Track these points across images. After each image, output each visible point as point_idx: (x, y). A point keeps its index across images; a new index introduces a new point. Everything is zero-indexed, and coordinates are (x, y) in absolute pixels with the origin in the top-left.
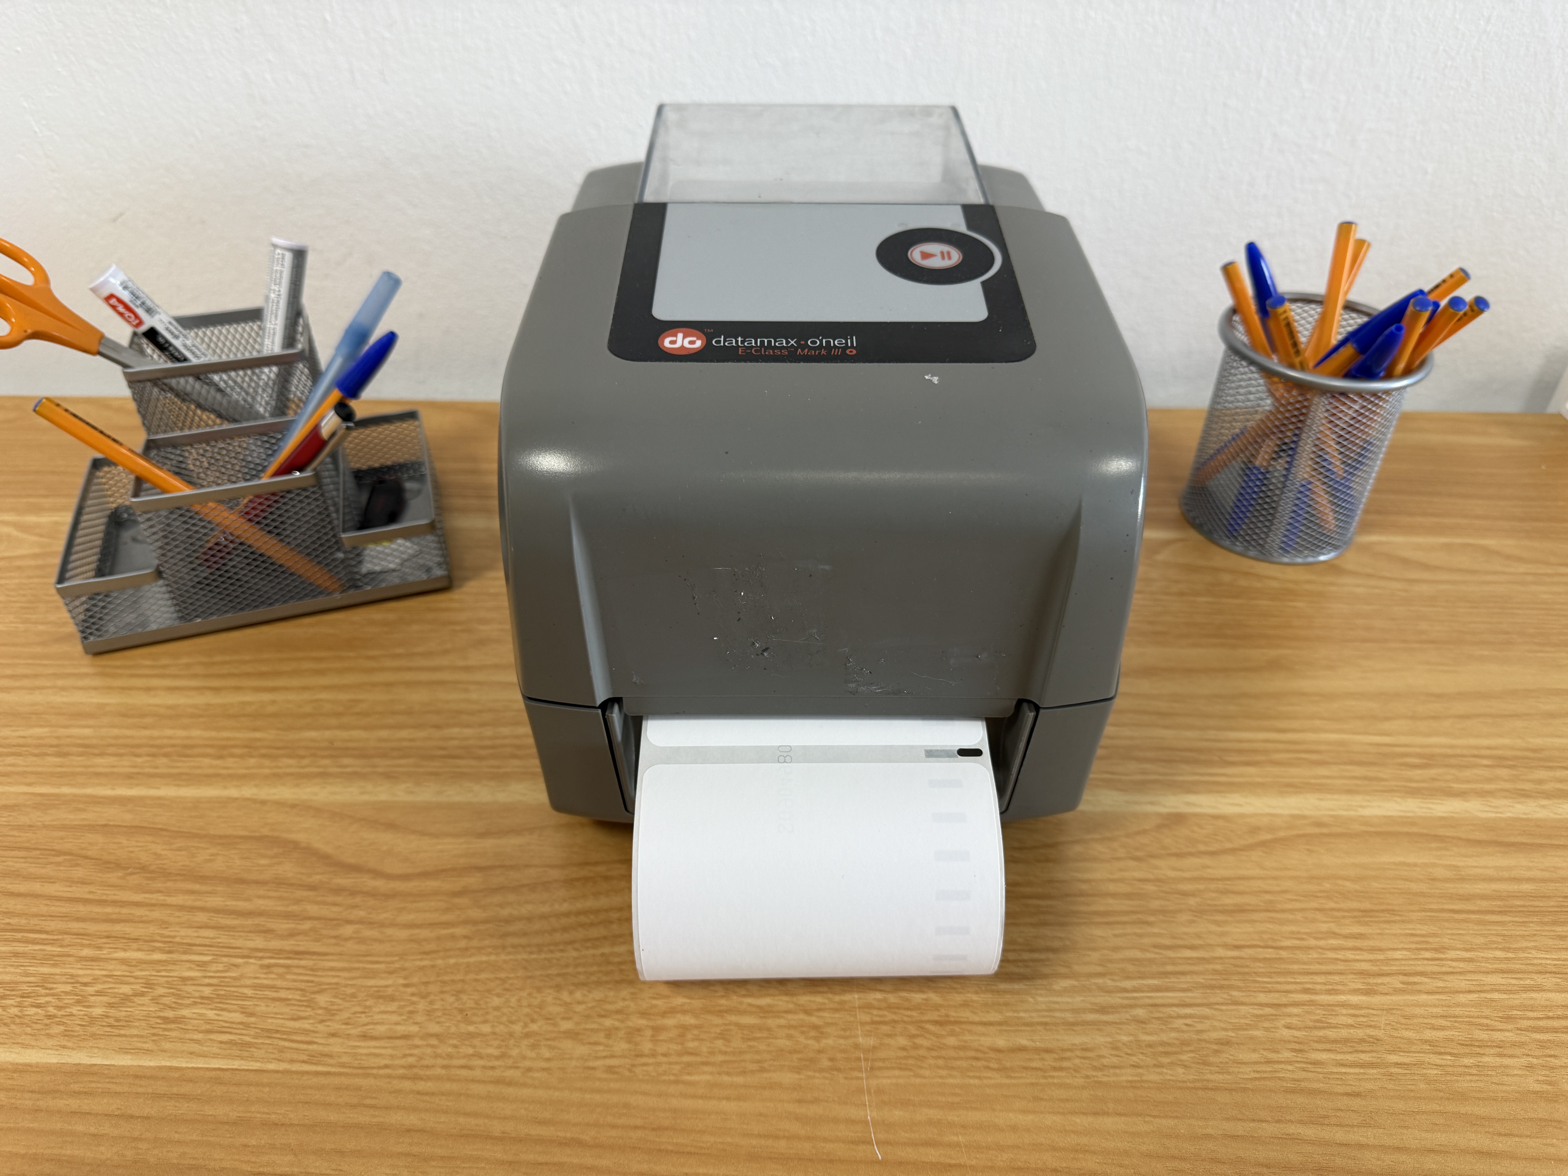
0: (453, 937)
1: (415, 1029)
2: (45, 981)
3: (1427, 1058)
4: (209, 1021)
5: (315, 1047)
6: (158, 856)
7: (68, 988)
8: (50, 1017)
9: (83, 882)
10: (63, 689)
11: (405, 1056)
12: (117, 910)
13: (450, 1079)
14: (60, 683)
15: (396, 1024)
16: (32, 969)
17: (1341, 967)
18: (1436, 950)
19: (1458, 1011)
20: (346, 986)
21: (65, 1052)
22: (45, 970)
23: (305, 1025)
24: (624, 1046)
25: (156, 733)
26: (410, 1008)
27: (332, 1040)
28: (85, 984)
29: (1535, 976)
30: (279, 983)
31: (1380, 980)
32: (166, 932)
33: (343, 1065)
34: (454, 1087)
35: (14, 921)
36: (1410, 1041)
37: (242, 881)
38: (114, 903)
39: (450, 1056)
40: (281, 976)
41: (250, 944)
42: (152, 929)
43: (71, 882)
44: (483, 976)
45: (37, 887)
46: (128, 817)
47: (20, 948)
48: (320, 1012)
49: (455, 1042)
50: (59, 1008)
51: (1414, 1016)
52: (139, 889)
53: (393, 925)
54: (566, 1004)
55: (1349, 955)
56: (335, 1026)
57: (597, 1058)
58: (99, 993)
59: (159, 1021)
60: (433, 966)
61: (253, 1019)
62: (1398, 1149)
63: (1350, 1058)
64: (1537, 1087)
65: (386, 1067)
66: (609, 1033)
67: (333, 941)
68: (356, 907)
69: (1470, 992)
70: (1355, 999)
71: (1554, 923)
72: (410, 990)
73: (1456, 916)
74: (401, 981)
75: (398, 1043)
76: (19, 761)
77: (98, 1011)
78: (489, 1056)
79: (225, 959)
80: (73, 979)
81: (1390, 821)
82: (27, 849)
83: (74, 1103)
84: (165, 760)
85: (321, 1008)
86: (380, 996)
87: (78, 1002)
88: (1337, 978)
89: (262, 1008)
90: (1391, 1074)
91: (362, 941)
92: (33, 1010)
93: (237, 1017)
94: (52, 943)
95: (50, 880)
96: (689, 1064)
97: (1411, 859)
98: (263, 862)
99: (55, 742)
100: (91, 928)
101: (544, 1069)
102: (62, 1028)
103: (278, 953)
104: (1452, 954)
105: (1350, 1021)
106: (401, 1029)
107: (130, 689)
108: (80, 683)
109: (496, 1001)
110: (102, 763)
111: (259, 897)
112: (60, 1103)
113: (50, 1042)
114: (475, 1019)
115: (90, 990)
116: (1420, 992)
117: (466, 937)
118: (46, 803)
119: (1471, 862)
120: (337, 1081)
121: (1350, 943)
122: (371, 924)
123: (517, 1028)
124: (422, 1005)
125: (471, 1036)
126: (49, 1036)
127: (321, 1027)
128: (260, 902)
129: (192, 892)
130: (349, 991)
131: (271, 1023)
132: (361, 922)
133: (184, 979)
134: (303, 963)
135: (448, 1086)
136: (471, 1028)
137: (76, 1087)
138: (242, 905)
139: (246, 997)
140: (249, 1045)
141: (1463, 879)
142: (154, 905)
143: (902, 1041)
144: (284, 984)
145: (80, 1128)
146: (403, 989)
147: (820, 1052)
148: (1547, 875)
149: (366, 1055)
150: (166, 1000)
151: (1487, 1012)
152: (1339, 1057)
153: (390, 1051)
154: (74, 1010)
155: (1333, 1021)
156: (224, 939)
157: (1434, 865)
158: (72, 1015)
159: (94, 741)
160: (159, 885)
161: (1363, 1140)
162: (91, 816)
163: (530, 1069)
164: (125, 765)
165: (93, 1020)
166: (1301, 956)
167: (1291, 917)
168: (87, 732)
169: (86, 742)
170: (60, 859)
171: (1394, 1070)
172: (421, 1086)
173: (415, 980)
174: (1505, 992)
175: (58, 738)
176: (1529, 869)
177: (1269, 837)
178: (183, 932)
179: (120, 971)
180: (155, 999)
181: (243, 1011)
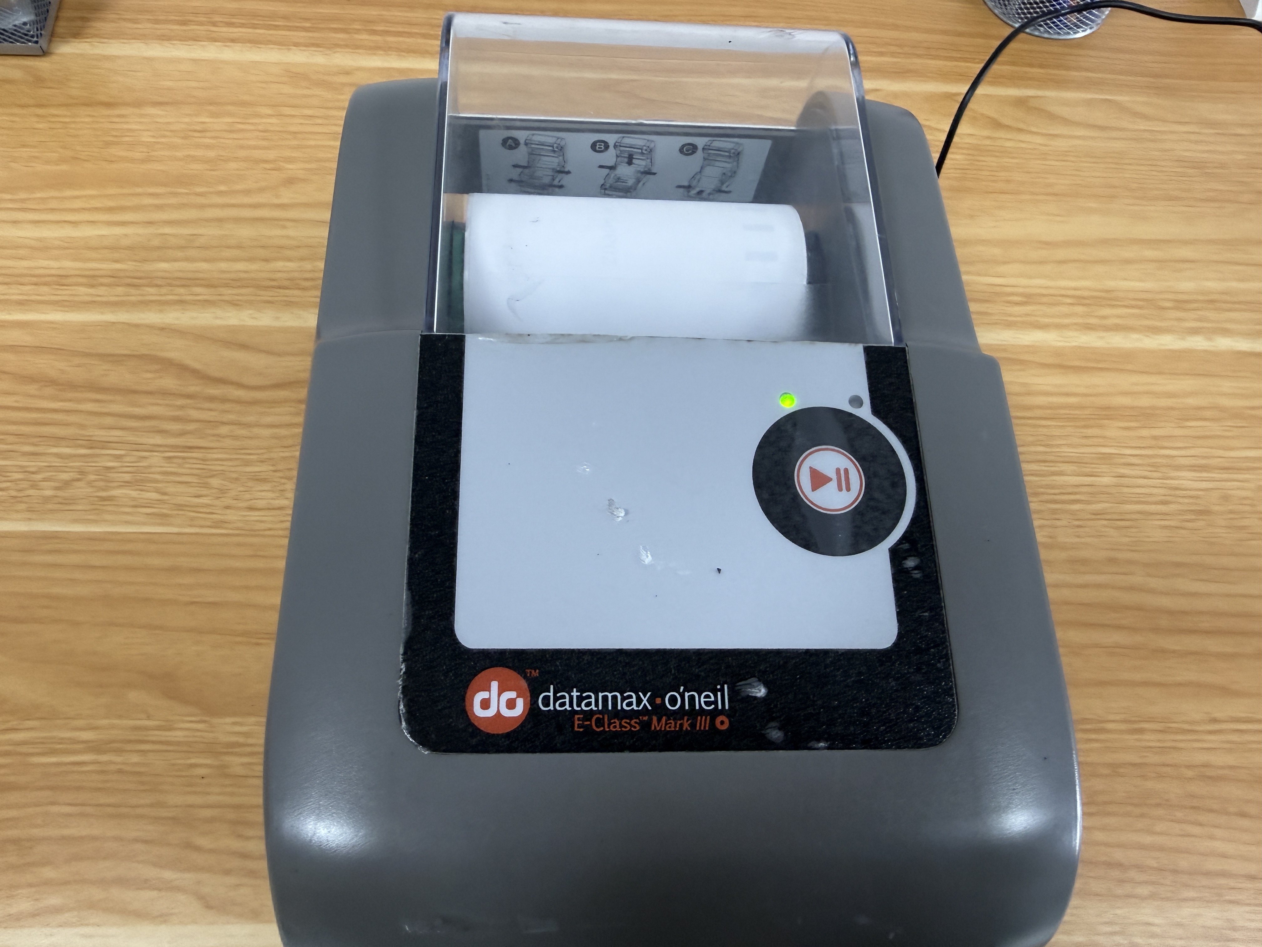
4: (134, 499)
6: (63, 372)
7: (21, 476)
8: (13, 497)
12: (41, 415)
21: (32, 522)
23: (206, 500)
28: (33, 473)
30: (180, 471)
32: (85, 433)
33: (238, 529)
37: (135, 392)
38: (39, 410)
40: (180, 465)
41: (152, 441)
42: (73, 430)
50: (18, 491)
52: (54, 398)
58: (45, 480)
59: (96, 499)
61: (166, 497)
77: (49, 493)
79: (135, 453)
80: (23, 470)
83: (49, 559)
84: (46, 289)
87: (31, 486)
89: (171, 489)
93: (154, 496)
98: (147, 376)
100: (27, 430)
102: (25, 505)
103: (175, 448)
111: (150, 404)
112: (39, 559)
113: (19, 516)
115: (39, 477)
119: (1038, 380)
126: (17, 511)
127: (216, 502)
128: (152, 408)
129: (99, 401)
131: (180, 500)
133: (107, 468)
134: (194, 455)
137: (48, 547)
138: (139, 411)
139: (157, 481)
141: (1030, 393)
142: (70, 411)
144: (184, 471)
145: (59, 575)
148: (1088, 391)
150: (98, 484)
153: (271, 519)
154: (31, 492)
156: (131, 438)
158: (29, 496)
160: (70, 395)
165: (46, 500)
178: (98, 433)
179: (57, 462)
180: (90, 484)
181: (157, 491)
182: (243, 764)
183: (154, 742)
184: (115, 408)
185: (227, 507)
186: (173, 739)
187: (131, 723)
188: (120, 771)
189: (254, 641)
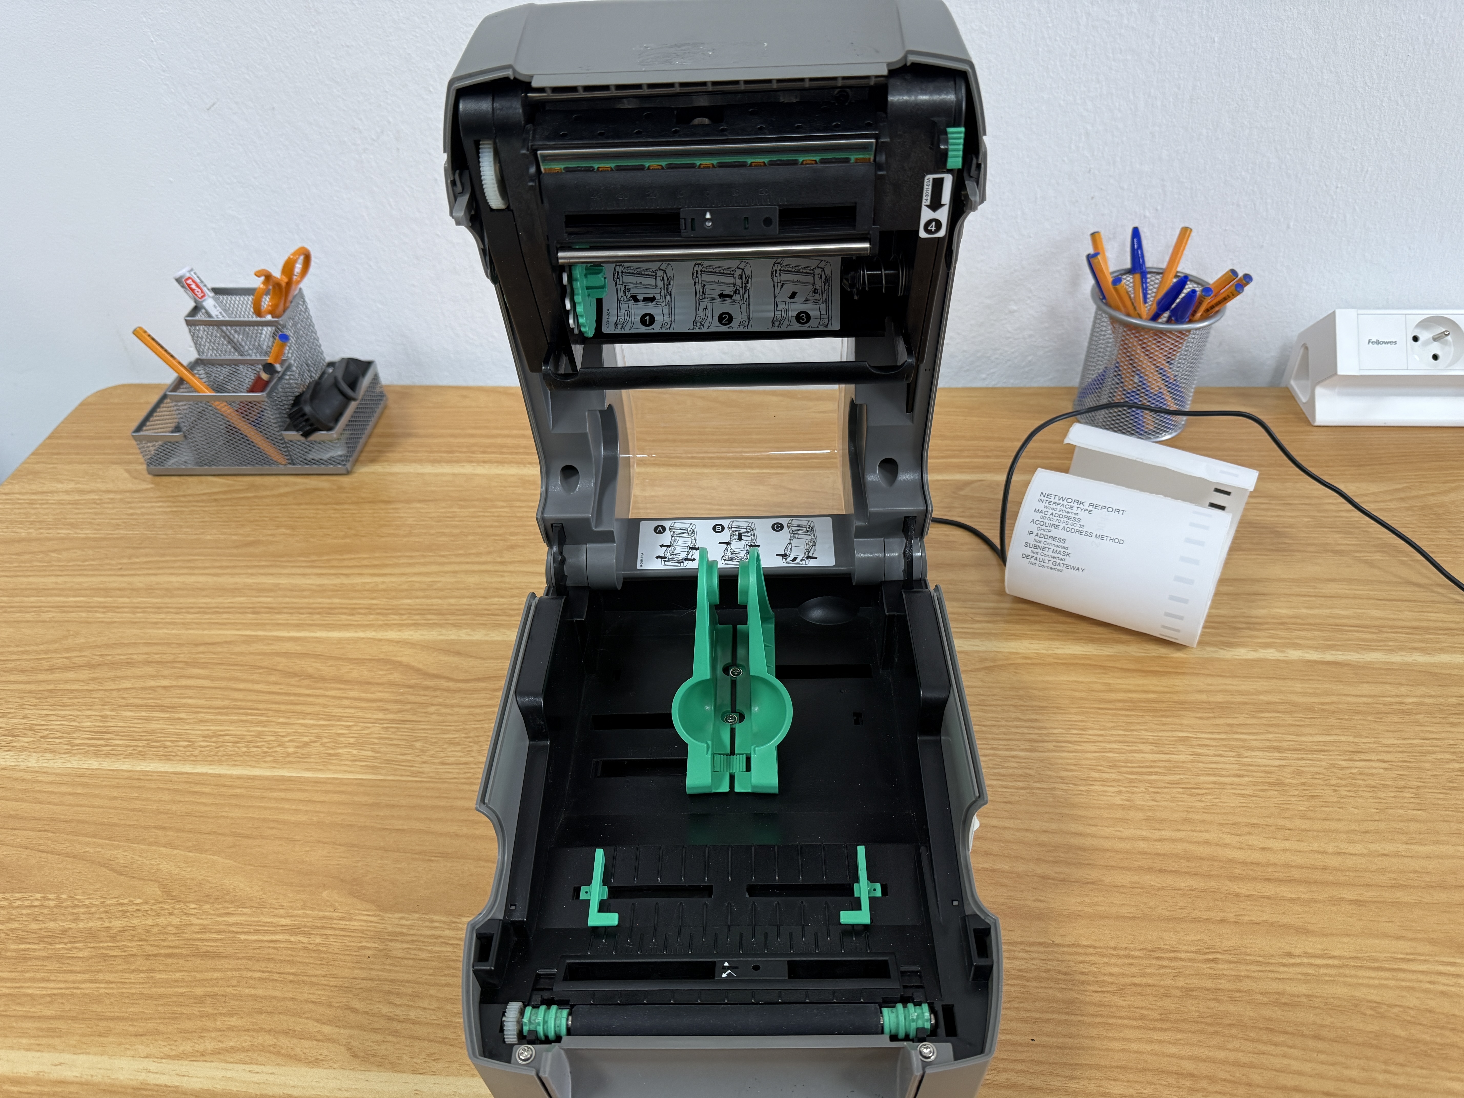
2: (260, 734)
3: (1057, 786)
4: (354, 756)
5: (415, 769)
6: (319, 670)
7: (273, 738)
8: (265, 752)
9: (276, 683)
10: (252, 574)
12: (297, 698)
14: (250, 571)
16: (252, 729)
17: (1018, 736)
18: (1082, 729)
19: (1084, 762)
20: (432, 738)
21: (275, 770)
22: (259, 729)
23: (409, 757)
25: (311, 601)
27: (424, 765)
28: (283, 736)
29: (1139, 745)
30: (392, 736)
31: (1040, 744)
32: (327, 710)
33: (430, 777)
35: (239, 703)
36: (1050, 777)
37: (369, 683)
38: (295, 694)
40: (394, 733)
41: (375, 716)
42: (317, 709)
43: (269, 683)
45: (249, 686)
46: (298, 648)
47: (244, 718)
48: (417, 751)
50: (269, 748)
51: (1057, 764)
52: (308, 687)
53: (459, 706)
55: (1026, 730)
56: (425, 758)
58: (291, 741)
59: (325, 755)
61: (379, 755)
62: (1027, 830)
63: (1010, 784)
64: (1121, 802)
65: (455, 778)
67: (424, 715)
68: (437, 696)
69: (1095, 752)
70: (1022, 754)
71: (1163, 716)
73: (1100, 711)
75: (461, 766)
76: (231, 616)
77: (291, 750)
79: (361, 724)
80: (276, 734)
81: (1075, 656)
82: (241, 665)
83: (282, 795)
84: (318, 616)
85: (418, 749)
86: (452, 743)
87: (279, 745)
88: (1014, 743)
89: (384, 749)
90: (1033, 793)
91: (440, 714)
92: (255, 749)
93: (370, 753)
94: (262, 715)
95: (257, 682)
97: (1080, 680)
98: (381, 673)
99: (251, 606)
100: (283, 707)
102: (272, 758)
103: (392, 721)
104: (1091, 732)
105: (1016, 765)
107: (294, 574)
108: (262, 571)
110: (281, 618)
111: (380, 692)
112: (275, 794)
113: (266, 765)
115: (286, 739)
116: (1064, 751)
118: (249, 640)
119: (1119, 681)
120: (428, 785)
121: (1027, 724)
122: (446, 705)
126: (265, 762)
127: (418, 759)
128: (380, 694)
129: (340, 689)
130: (434, 740)
131: (388, 757)
132: (440, 704)
133: (339, 735)
134: (406, 726)
137: (282, 787)
138: (370, 696)
139: (374, 744)
140: (377, 767)
141: (1111, 691)
142: (318, 696)
144: (396, 737)
145: (287, 806)
148: (1167, 689)
149: (443, 772)
150: (329, 745)
151: (1103, 763)
152: (1004, 783)
153: (456, 771)
154: (278, 749)
155: (1006, 765)
156: (360, 714)
157: (1096, 682)
158: (277, 752)
159: (274, 605)
160: (320, 685)
161: (1007, 825)
162: (277, 647)
164: (294, 619)
165: (288, 754)
166: (995, 730)
167: (994, 709)
168: (269, 600)
169: (269, 605)
170: (261, 671)
171: (1035, 791)
174: (1117, 753)
175: (252, 603)
176: (1157, 686)
177: (992, 664)
178: (336, 710)
179: (301, 730)
180: (323, 745)
181: (373, 750)
182: (402, 949)
183: (335, 929)
184: (352, 694)
185: (424, 762)
186: (350, 927)
187: (321, 913)
188: (305, 948)
189: (427, 858)
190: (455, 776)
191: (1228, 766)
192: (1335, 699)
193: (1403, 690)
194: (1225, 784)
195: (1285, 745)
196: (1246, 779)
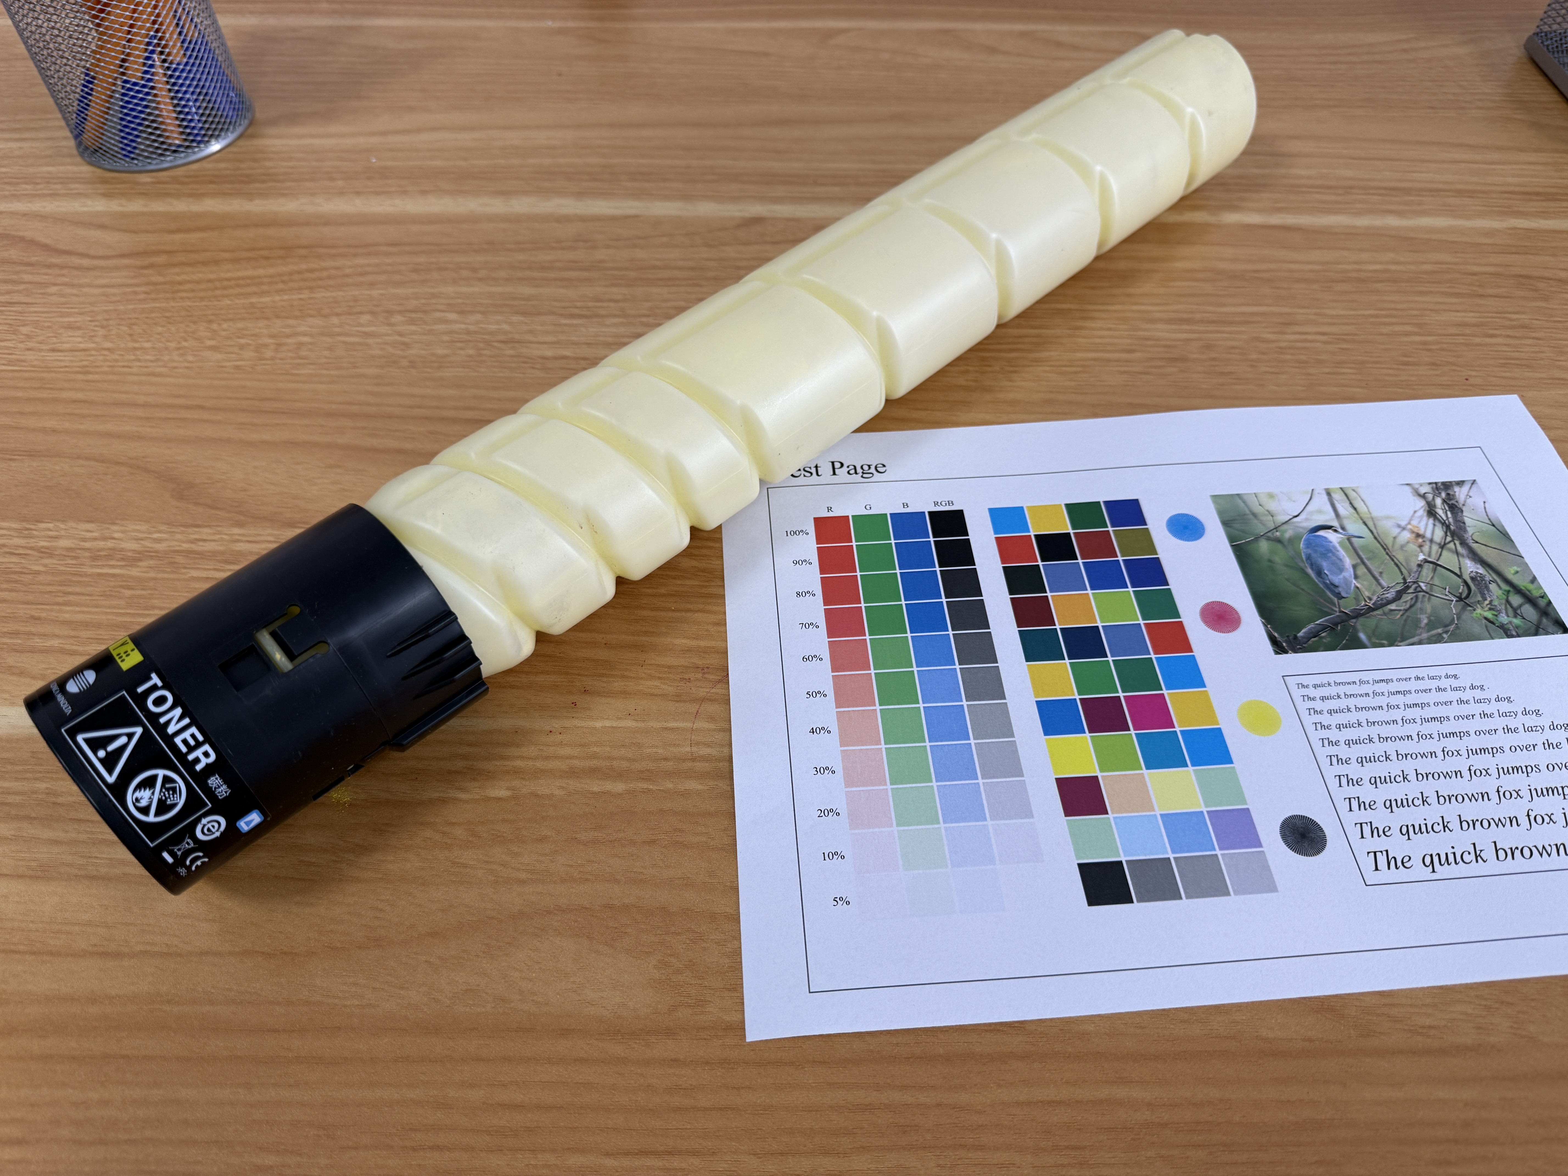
0: (135, 293)
1: (93, 345)
5: (13, 356)
11: (82, 361)
13: (114, 374)
15: (80, 343)
20: (45, 322)
24: (252, 354)
26: (92, 334)
27: (27, 353)
34: (115, 377)
39: (116, 361)
44: (153, 315)
48: (21, 337)
49: (122, 353)
53: (90, 286)
54: (214, 331)
57: (229, 361)
60: (116, 310)
66: (242, 347)
67: (41, 296)
68: (63, 275)
72: (93, 324)
74: (89, 319)
75: (78, 353)
78: (146, 361)
85: (24, 335)
86: (70, 327)
91: (63, 296)
96: (299, 364)
101: (187, 368)
106: (82, 346)
109: (160, 329)
114: (140, 340)
117: (146, 293)
120: (26, 375)
122: (72, 286)
123: (172, 345)
124: (102, 332)
125: (135, 349)
130: (46, 324)
132: (65, 284)
135: (110, 377)
136: (137, 345)
143: (471, 352)
146: (90, 323)
147: (404, 357)
149: (52, 360)
163: (176, 368)
172: (90, 377)
173: (99, 318)
190: (67, 364)
191: (1115, 341)
192: (1272, 266)
193: (1364, 256)
194: (1109, 360)
195: (1198, 316)
196: (1138, 355)
